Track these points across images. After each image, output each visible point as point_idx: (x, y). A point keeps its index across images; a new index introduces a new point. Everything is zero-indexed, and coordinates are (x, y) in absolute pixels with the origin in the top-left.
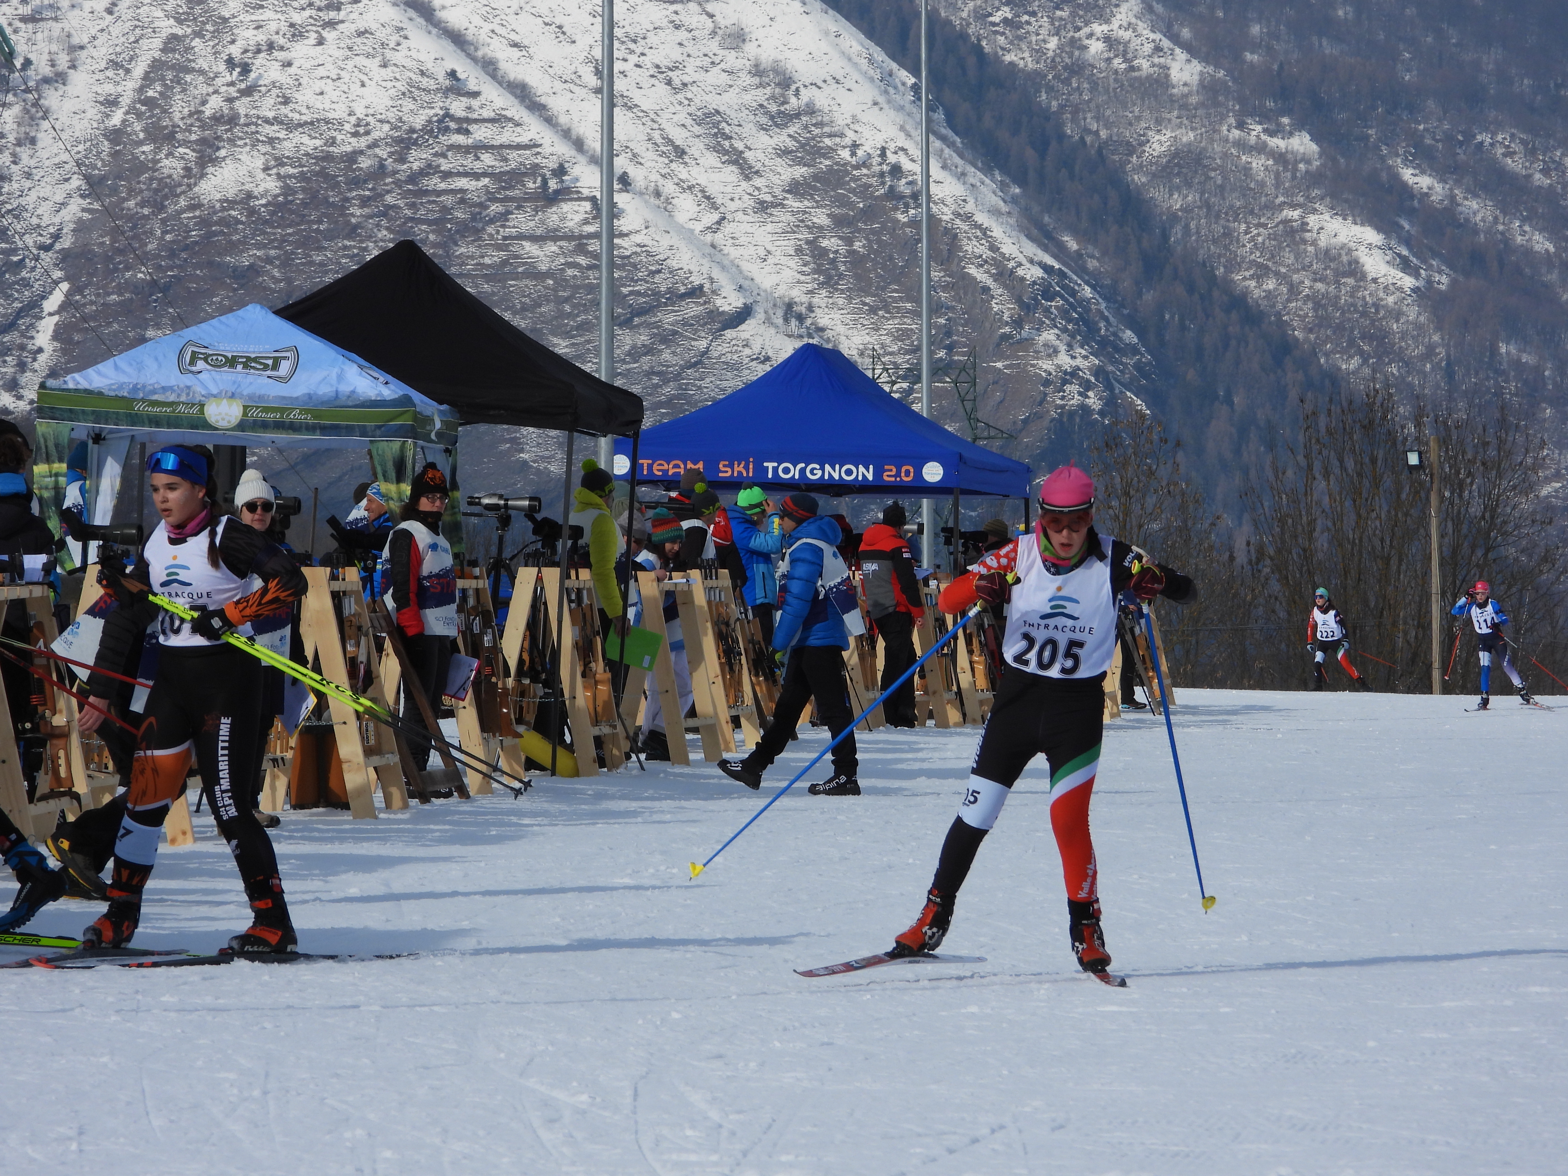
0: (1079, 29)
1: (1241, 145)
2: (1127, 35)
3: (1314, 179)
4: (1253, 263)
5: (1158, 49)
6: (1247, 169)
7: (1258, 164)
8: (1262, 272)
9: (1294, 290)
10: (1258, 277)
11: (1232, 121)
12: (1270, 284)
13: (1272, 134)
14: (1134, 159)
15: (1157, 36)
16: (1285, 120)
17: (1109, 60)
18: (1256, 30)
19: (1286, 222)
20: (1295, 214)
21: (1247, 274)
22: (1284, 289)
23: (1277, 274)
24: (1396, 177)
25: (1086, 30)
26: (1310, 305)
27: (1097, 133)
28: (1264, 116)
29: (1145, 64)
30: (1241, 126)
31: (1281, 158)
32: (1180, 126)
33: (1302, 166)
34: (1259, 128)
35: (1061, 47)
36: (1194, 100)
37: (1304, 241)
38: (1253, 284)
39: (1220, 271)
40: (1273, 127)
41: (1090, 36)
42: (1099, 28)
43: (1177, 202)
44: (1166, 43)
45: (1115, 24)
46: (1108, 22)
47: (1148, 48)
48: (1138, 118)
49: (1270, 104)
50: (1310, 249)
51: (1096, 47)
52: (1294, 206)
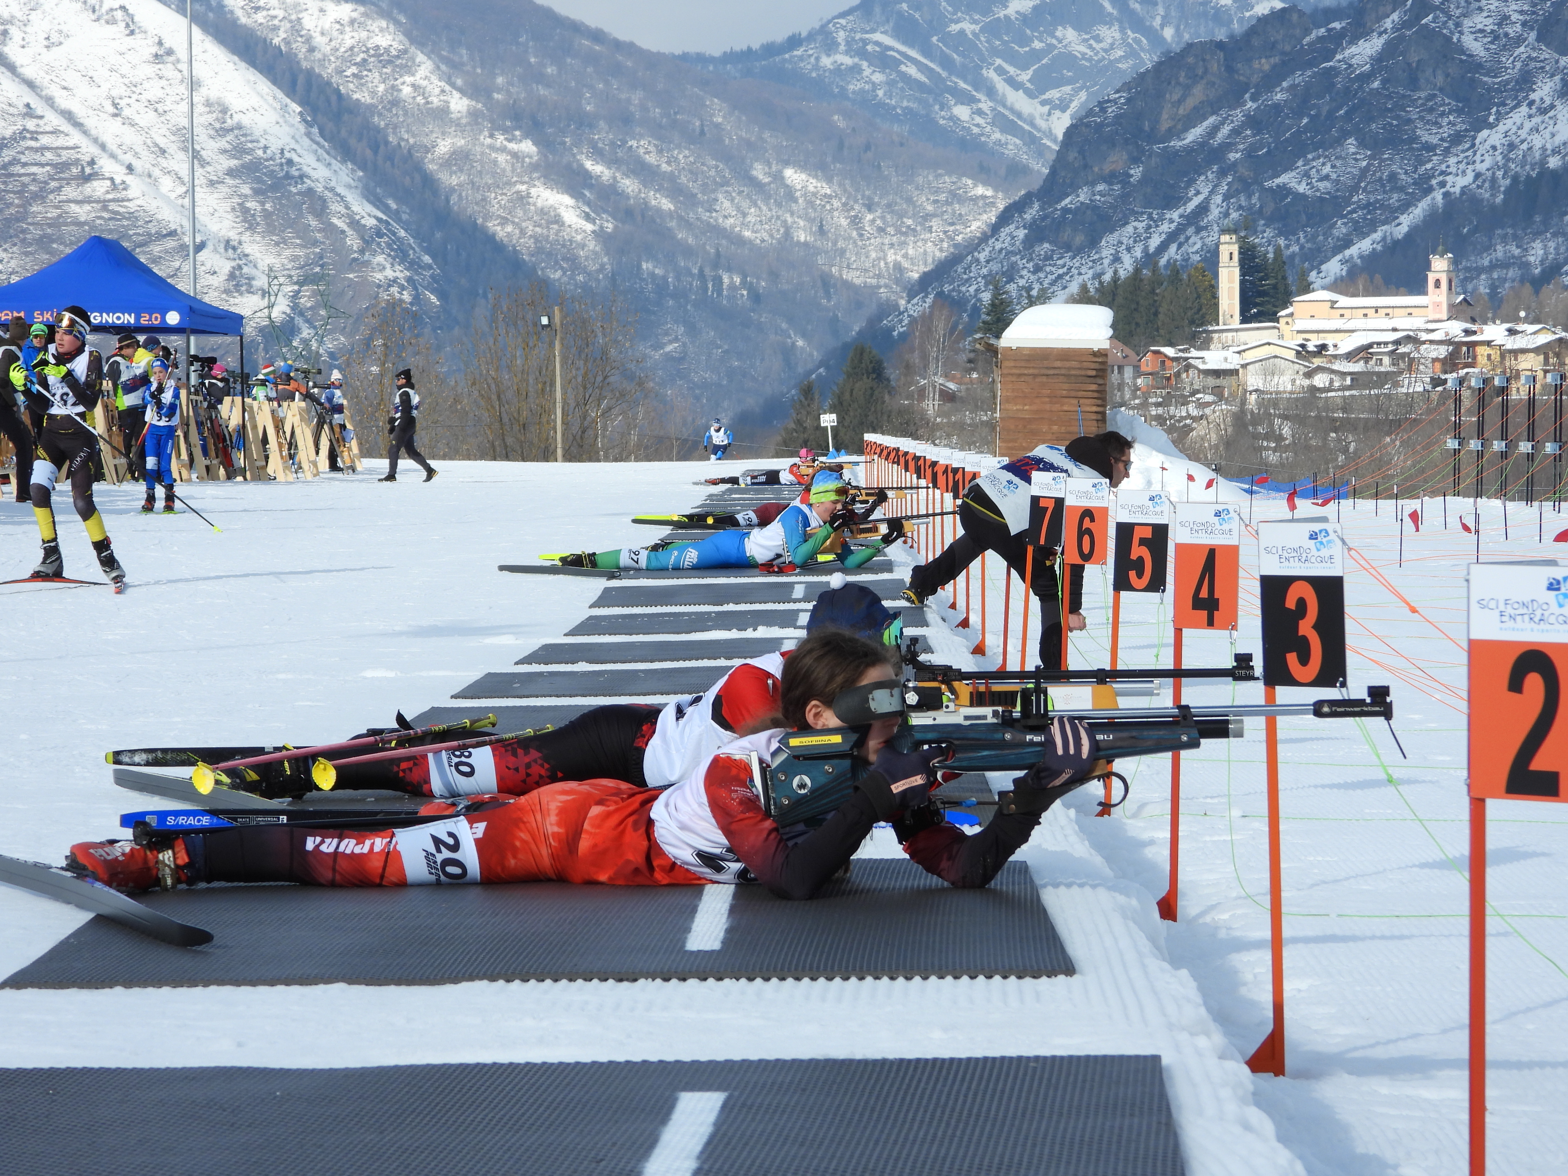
0: (396, 79)
1: (492, 147)
2: (424, 83)
3: (535, 167)
4: (499, 216)
5: (443, 91)
6: (495, 162)
7: (502, 158)
8: (504, 221)
9: (523, 232)
10: (502, 224)
11: (486, 133)
12: (509, 228)
13: (509, 141)
14: (429, 155)
15: (443, 84)
16: (517, 133)
17: (414, 98)
18: (500, 80)
19: (518, 192)
20: (523, 188)
21: (496, 222)
22: (517, 231)
23: (513, 222)
24: (581, 166)
25: (400, 80)
26: (532, 240)
27: (407, 140)
28: (505, 130)
29: (435, 100)
30: (491, 136)
31: (515, 155)
32: (456, 136)
33: (527, 160)
34: (502, 137)
35: (386, 90)
36: (464, 121)
37: (529, 204)
38: (499, 228)
39: (480, 221)
40: (510, 137)
41: (403, 83)
42: (408, 79)
43: (454, 181)
44: (448, 88)
45: (418, 76)
46: (413, 75)
47: (437, 91)
48: (432, 132)
49: (508, 123)
50: (532, 208)
51: (406, 90)
52: (523, 183)
